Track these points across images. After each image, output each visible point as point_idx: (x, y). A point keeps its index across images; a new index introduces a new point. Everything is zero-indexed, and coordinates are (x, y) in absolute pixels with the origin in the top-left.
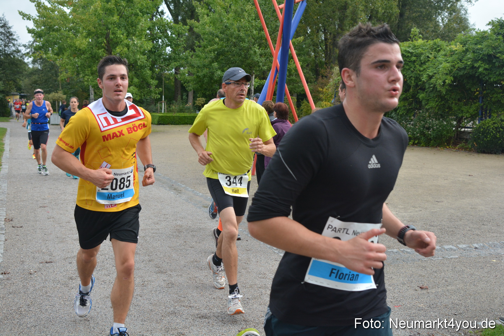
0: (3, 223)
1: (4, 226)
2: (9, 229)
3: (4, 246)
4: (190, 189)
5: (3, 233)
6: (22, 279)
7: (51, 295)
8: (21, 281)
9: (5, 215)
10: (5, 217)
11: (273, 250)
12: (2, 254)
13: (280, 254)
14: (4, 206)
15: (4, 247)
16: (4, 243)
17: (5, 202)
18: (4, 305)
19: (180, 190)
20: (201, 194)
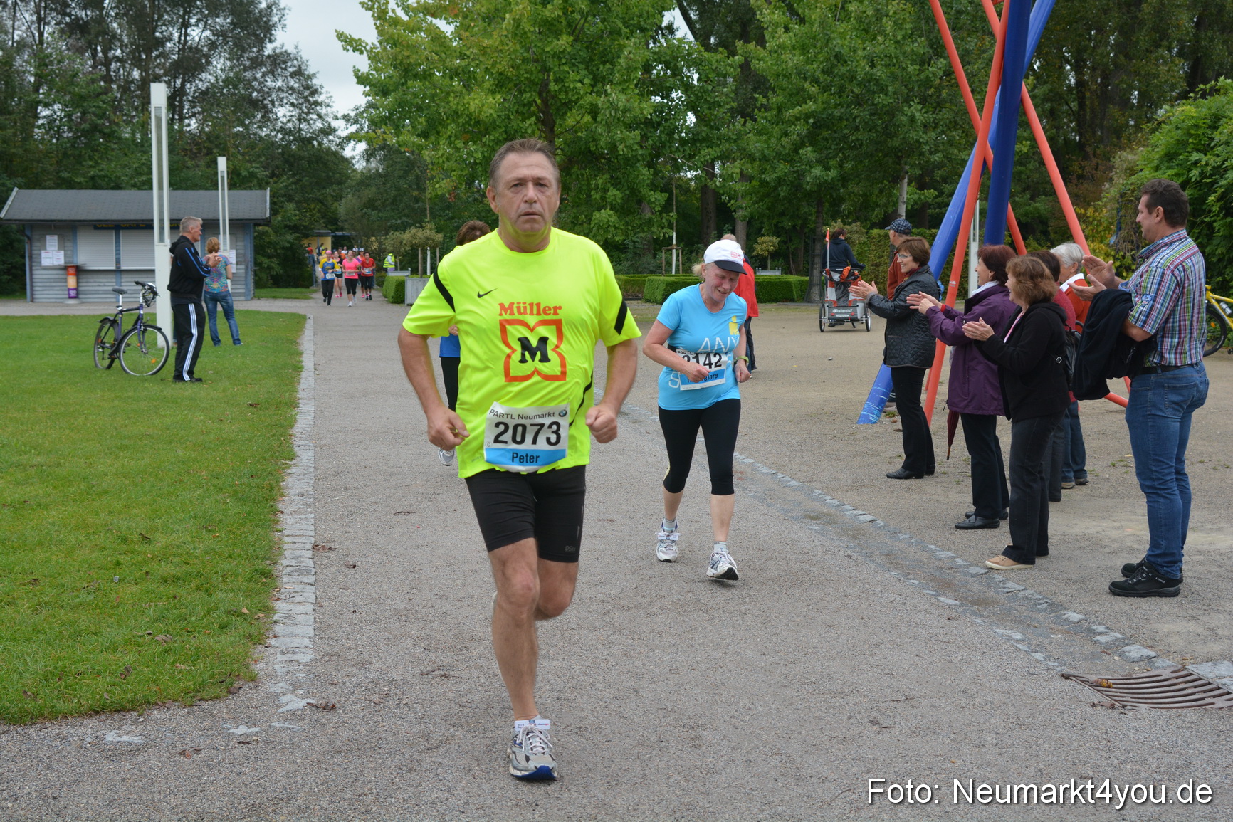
0: (309, 554)
1: (311, 563)
2: (325, 571)
3: (315, 618)
4: (765, 470)
5: (310, 581)
6: (366, 712)
7: (441, 760)
8: (363, 717)
9: (312, 533)
10: (313, 540)
11: (1012, 642)
12: (310, 638)
13: (1033, 654)
14: (310, 510)
15: (315, 621)
16: (314, 610)
17: (312, 500)
18: (322, 784)
19: (741, 473)
20: (795, 483)
